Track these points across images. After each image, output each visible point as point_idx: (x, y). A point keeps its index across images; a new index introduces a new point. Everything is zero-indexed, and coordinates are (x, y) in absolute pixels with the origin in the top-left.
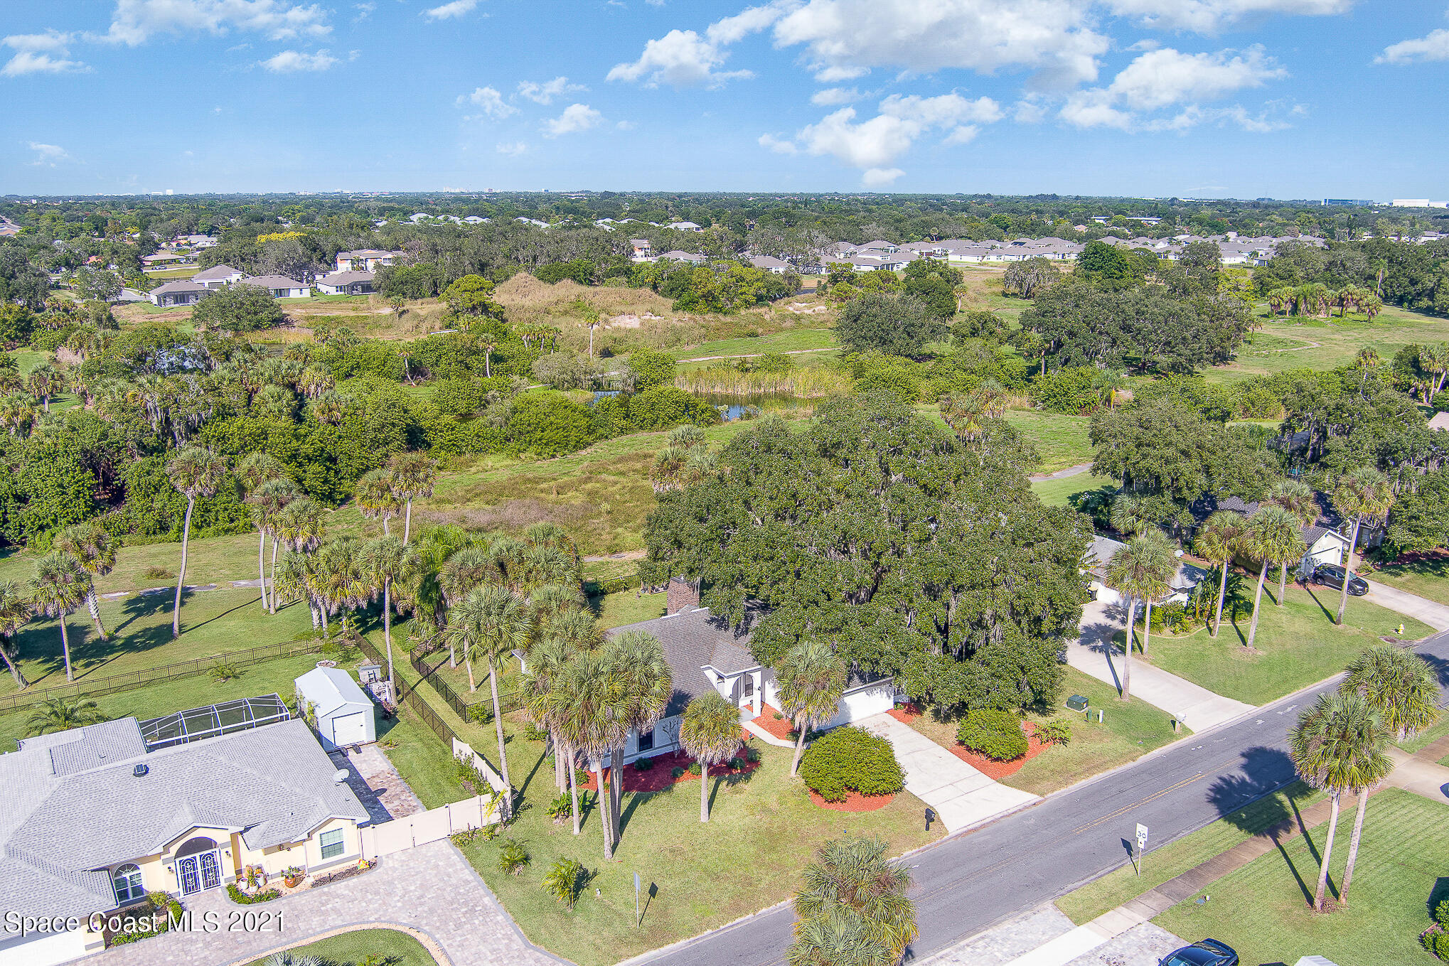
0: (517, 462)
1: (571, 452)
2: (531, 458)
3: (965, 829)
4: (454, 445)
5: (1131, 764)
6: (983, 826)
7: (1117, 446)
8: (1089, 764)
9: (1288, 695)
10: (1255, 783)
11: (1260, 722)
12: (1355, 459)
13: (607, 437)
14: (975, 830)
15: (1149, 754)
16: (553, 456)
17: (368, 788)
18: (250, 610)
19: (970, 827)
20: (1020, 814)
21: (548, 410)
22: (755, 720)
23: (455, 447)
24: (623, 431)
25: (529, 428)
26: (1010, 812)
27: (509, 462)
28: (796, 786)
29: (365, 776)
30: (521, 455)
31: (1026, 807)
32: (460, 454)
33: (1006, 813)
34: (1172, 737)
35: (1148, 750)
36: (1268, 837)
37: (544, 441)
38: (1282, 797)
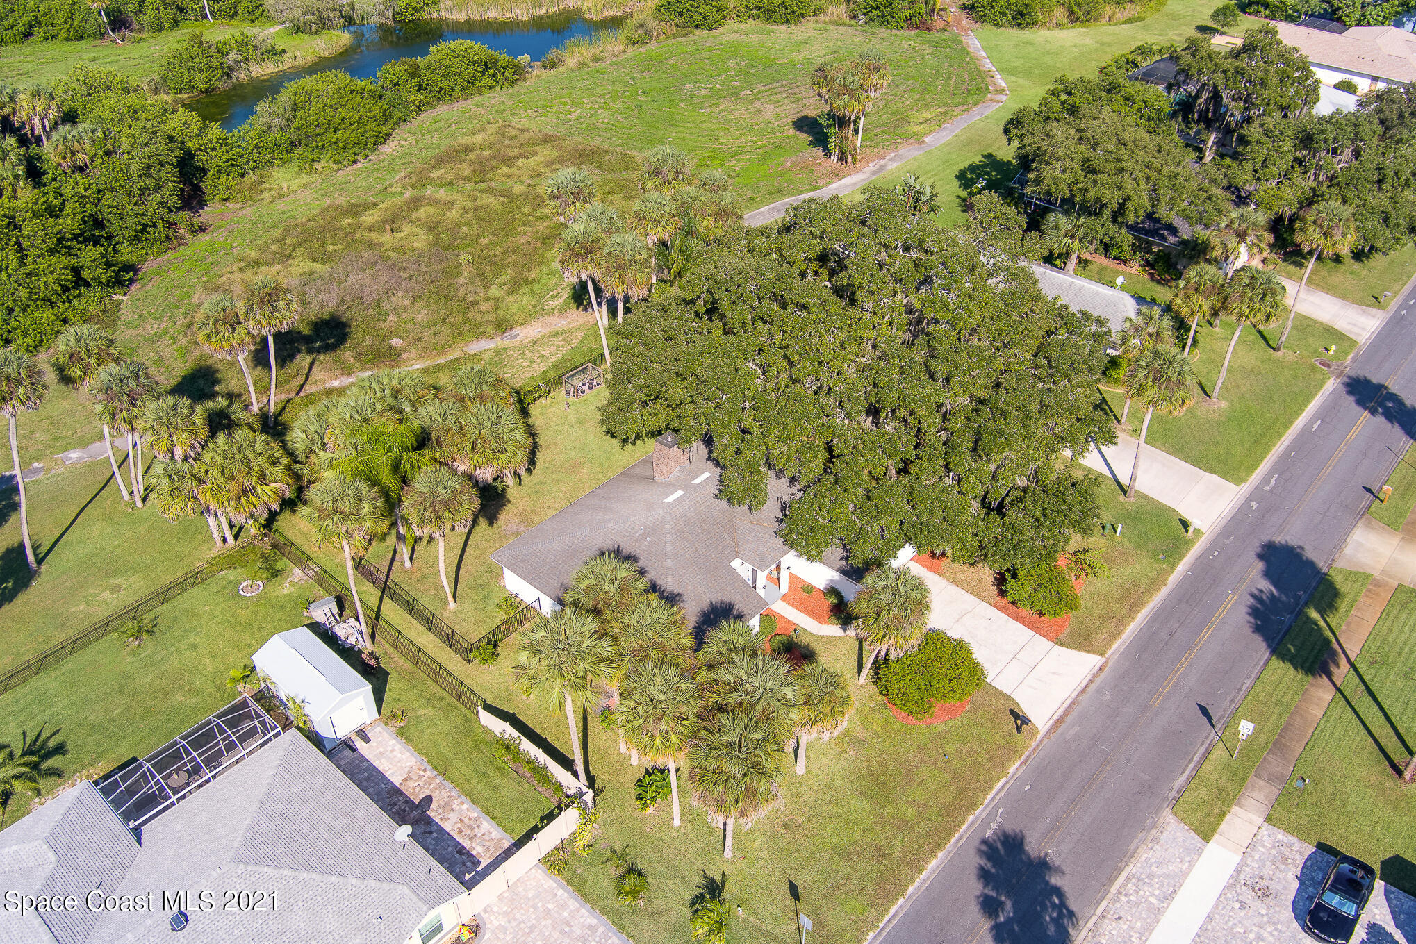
0: (314, 177)
1: (372, 150)
2: (330, 168)
3: (1051, 722)
4: (232, 165)
5: (1164, 592)
6: (1067, 712)
7: (1064, 171)
8: (1131, 599)
9: (1265, 461)
10: (1284, 598)
11: (1254, 505)
12: (1276, 151)
13: (405, 121)
14: (1061, 720)
15: (1175, 572)
16: (355, 162)
17: (408, 801)
18: (105, 501)
19: (1055, 717)
20: (1093, 687)
21: (335, 101)
22: (784, 598)
23: (233, 167)
24: (421, 109)
25: (318, 130)
26: (1083, 685)
27: (304, 179)
28: (871, 698)
29: (396, 780)
30: (316, 165)
31: (1095, 676)
32: (242, 176)
33: (1080, 689)
34: (1188, 544)
35: (1173, 566)
36: (1324, 676)
37: (341, 145)
38: (1314, 614)
